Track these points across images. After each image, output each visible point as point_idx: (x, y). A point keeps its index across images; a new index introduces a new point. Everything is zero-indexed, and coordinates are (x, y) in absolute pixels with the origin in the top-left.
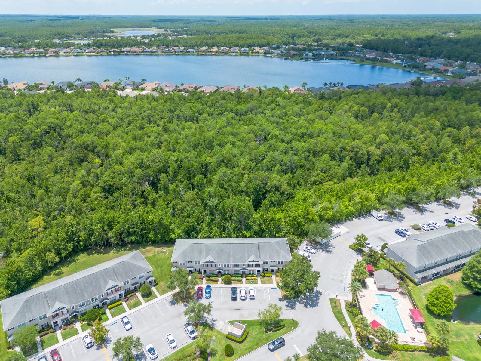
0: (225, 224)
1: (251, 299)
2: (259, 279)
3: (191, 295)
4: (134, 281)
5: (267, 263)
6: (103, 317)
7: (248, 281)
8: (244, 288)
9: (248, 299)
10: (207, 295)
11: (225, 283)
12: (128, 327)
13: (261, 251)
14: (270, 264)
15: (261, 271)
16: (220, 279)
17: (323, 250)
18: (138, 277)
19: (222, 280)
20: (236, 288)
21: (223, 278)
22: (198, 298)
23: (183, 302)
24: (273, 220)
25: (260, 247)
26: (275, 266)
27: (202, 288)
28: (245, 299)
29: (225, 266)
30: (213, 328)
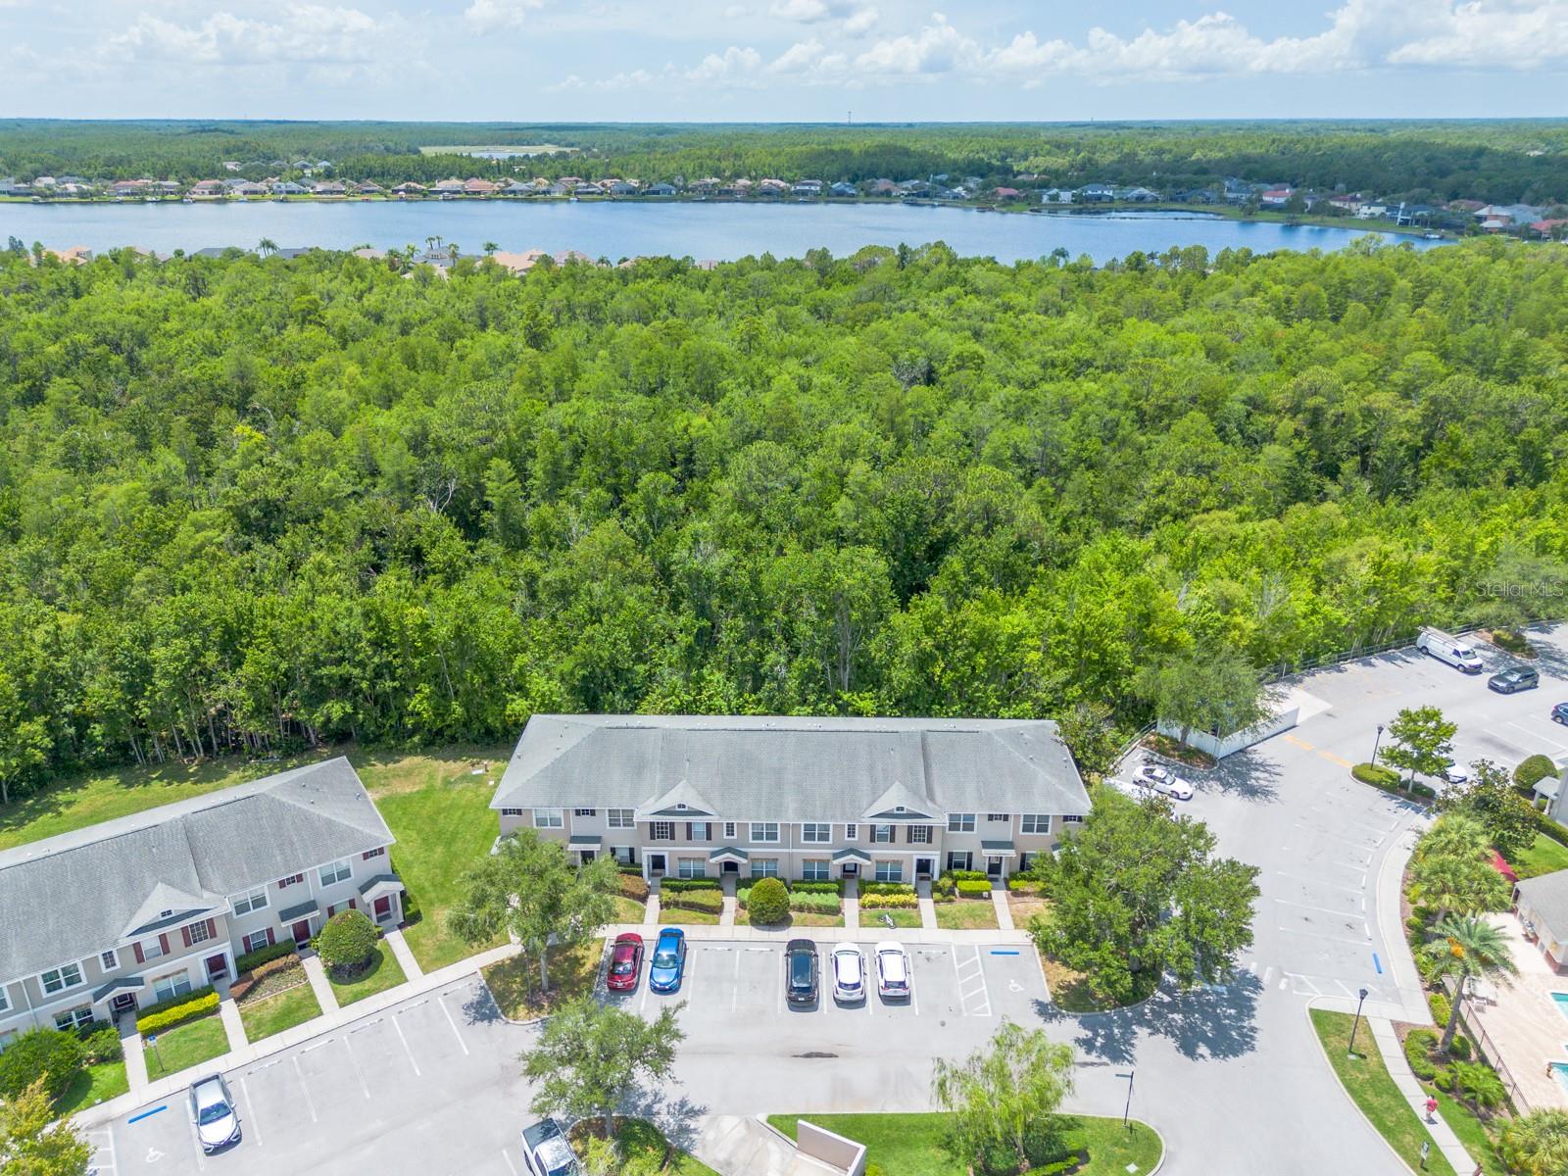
0: (761, 656)
1: (889, 1000)
2: (927, 906)
3: (583, 972)
4: (294, 896)
5: (969, 827)
6: (104, 1075)
7: (874, 911)
8: (855, 948)
9: (873, 1001)
10: (663, 978)
11: (755, 922)
12: (219, 1131)
13: (935, 769)
14: (983, 830)
15: (936, 869)
16: (730, 903)
17: (1226, 785)
18: (313, 873)
19: (742, 905)
20: (809, 944)
21: (745, 894)
22: (613, 989)
23: (534, 1005)
24: (984, 641)
25: (933, 750)
26: (1009, 845)
27: (638, 938)
28: (859, 1004)
29: (757, 836)
30: (683, 1152)
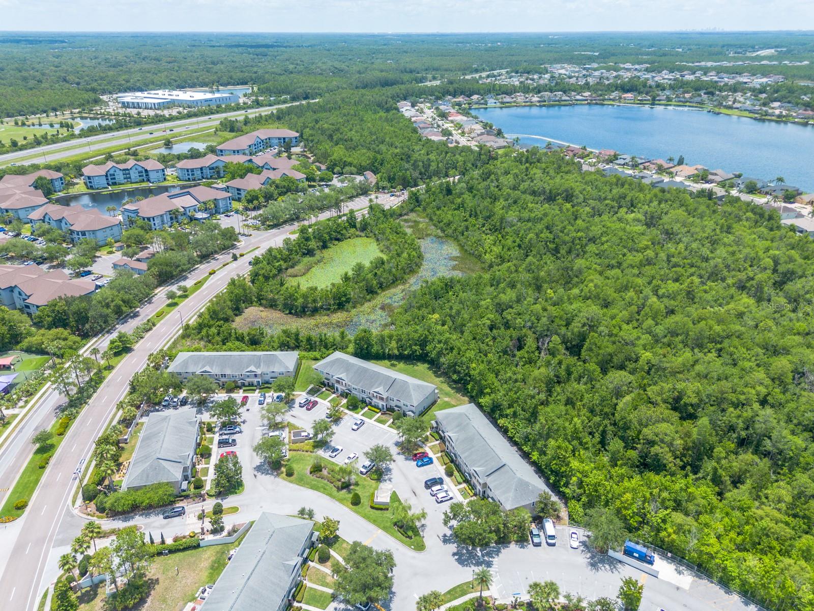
2: (472, 498)
3: (415, 452)
4: (398, 404)
6: (359, 409)
7: (463, 489)
11: (446, 471)
12: (355, 427)
13: (497, 473)
18: (403, 402)
19: (449, 467)
20: (443, 481)
21: (452, 467)
22: (413, 458)
23: (402, 449)
25: (502, 469)
28: (432, 495)
29: (459, 455)
30: (381, 482)
